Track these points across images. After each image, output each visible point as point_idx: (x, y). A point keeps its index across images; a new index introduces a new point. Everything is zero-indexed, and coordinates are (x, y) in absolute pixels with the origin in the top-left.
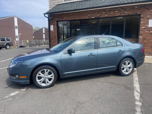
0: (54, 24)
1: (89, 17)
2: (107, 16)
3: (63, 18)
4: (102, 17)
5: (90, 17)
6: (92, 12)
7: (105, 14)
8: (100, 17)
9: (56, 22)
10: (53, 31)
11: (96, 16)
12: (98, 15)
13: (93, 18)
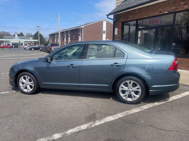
0: (119, 27)
1: (159, 12)
2: (186, 8)
3: (128, 18)
4: (179, 10)
5: (161, 12)
6: (165, 4)
7: (184, 4)
8: (176, 10)
9: (121, 24)
10: (117, 36)
11: (169, 11)
12: (174, 8)
13: (166, 12)
